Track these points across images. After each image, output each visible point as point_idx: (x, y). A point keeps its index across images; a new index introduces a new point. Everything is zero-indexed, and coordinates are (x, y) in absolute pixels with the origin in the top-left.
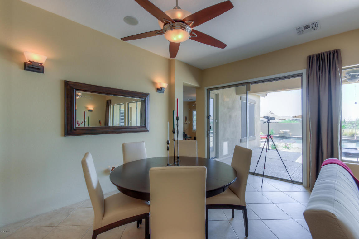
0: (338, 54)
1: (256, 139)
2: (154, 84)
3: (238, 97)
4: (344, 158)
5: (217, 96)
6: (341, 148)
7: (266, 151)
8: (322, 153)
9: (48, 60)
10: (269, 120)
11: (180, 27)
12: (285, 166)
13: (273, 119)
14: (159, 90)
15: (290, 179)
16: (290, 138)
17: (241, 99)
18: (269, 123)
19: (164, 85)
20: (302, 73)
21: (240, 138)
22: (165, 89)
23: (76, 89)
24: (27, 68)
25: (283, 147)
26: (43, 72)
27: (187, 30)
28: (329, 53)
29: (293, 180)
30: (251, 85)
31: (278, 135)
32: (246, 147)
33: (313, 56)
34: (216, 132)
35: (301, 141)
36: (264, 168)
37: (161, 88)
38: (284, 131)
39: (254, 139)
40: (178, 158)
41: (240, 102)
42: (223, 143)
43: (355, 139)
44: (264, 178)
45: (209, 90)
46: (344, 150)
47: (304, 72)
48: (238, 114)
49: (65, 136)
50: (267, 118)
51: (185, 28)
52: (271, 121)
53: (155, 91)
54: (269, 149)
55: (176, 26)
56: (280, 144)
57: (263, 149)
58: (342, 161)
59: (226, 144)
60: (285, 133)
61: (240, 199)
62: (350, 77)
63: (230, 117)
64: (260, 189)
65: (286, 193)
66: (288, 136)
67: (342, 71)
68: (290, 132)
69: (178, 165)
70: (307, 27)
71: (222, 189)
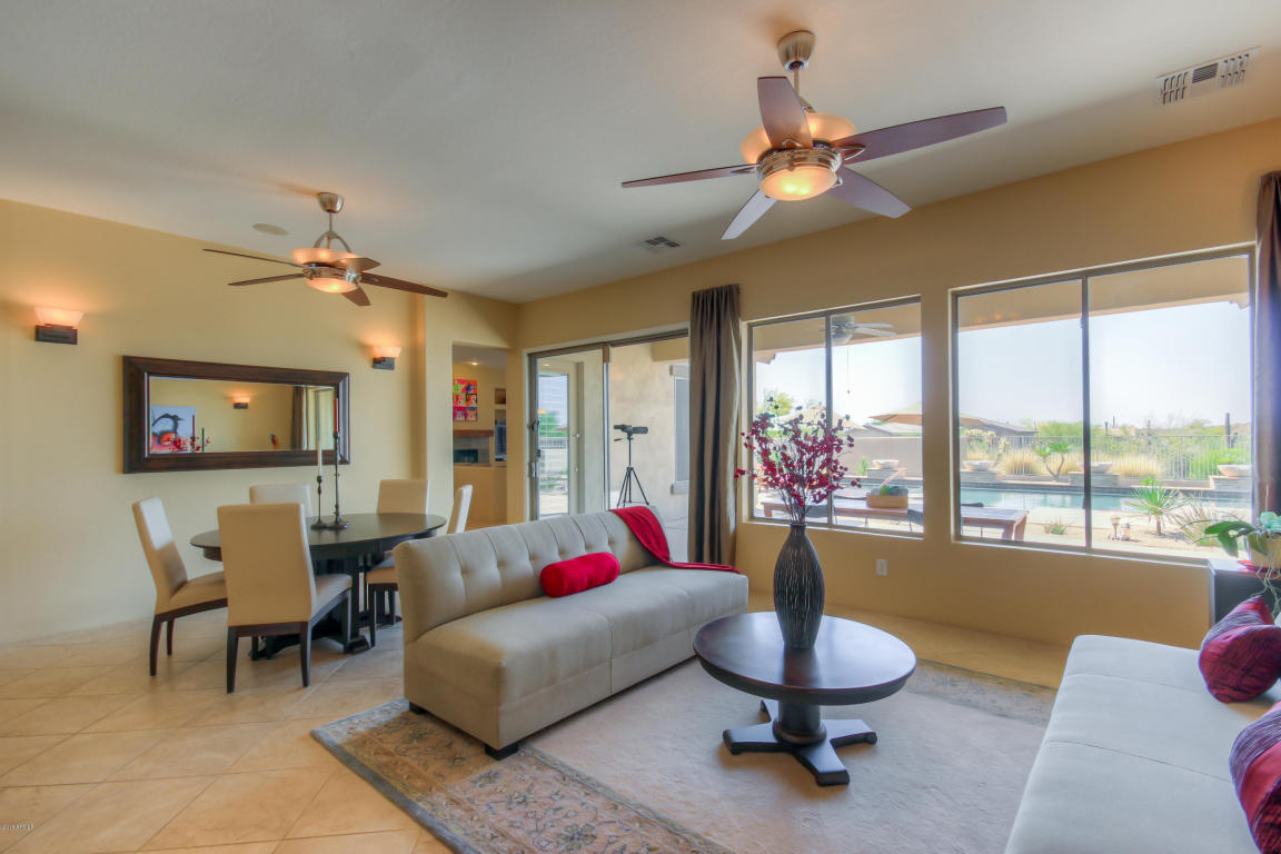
0: (732, 294)
2: (364, 348)
3: (661, 366)
9: (86, 316)
14: (379, 363)
17: (671, 373)
19: (395, 351)
21: (673, 482)
22: (396, 361)
23: (150, 374)
24: (41, 337)
26: (75, 342)
28: (719, 292)
33: (699, 293)
34: (578, 467)
37: (386, 358)
38: (882, 461)
41: (670, 380)
45: (533, 357)
49: (124, 472)
53: (366, 365)
60: (886, 468)
68: (899, 466)
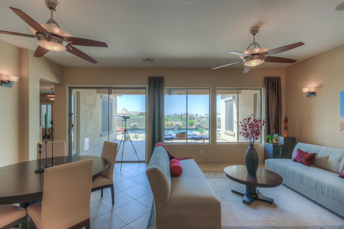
0: (163, 79)
1: (114, 132)
3: (99, 95)
4: (165, 141)
5: (78, 93)
6: (164, 135)
7: (124, 143)
8: (156, 140)
10: (125, 119)
11: (57, 40)
12: (136, 152)
13: (128, 118)
14: (5, 83)
15: (138, 160)
16: (138, 129)
17: (101, 98)
18: (125, 121)
19: (14, 79)
20: (146, 87)
21: (101, 133)
22: (14, 83)
25: (134, 138)
27: (63, 45)
28: (159, 78)
29: (140, 160)
30: (112, 90)
31: (130, 128)
32: (108, 141)
33: (151, 77)
34: (77, 130)
35: (145, 131)
36: (123, 156)
37: (9, 82)
38: (134, 124)
39: (112, 133)
40: (53, 159)
41: (101, 100)
42: (84, 140)
43: (172, 128)
44: (123, 164)
45: (70, 89)
46: (165, 137)
47: (147, 86)
48: (98, 111)
50: (124, 117)
51: (61, 42)
52: (127, 120)
54: (125, 141)
55: (53, 39)
56: (132, 135)
57: (121, 141)
58: (165, 143)
59: (87, 140)
60: (135, 126)
61: (109, 180)
62: (168, 92)
63: (91, 114)
64: (119, 172)
65: (137, 170)
66: (136, 128)
67: (165, 90)
68: (138, 125)
69: (52, 166)
70: (148, 60)
71: (99, 175)
